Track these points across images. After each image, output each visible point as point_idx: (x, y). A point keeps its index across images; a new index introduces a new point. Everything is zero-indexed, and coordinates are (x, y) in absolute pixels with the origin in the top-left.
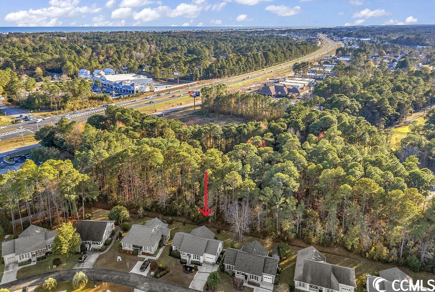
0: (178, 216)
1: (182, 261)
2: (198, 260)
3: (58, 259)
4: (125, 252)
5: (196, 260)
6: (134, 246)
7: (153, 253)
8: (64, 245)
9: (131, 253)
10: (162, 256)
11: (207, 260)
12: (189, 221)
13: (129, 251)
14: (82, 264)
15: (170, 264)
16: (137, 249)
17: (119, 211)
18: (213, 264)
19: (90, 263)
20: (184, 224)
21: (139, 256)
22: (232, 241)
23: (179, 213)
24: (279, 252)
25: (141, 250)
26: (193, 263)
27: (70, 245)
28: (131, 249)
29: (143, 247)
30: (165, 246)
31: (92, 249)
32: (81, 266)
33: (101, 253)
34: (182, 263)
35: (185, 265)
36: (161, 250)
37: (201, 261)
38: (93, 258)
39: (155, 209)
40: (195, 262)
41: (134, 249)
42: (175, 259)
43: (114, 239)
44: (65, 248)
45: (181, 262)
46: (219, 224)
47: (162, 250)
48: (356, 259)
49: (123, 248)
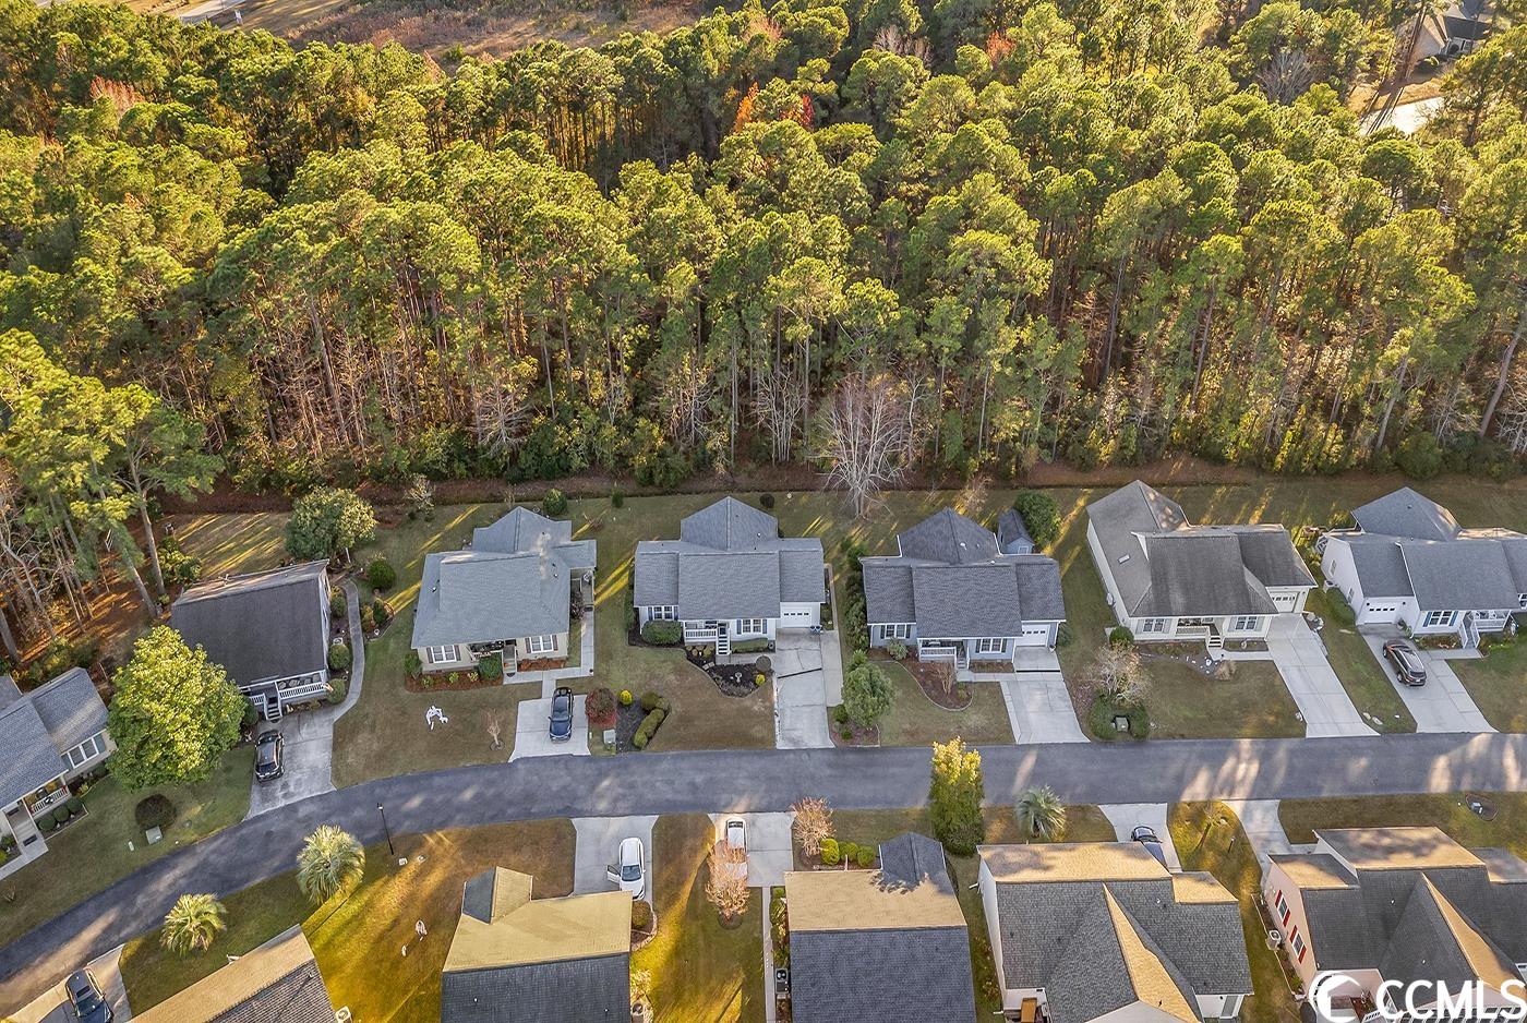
0: (575, 474)
1: (694, 653)
2: (760, 634)
3: (157, 800)
4: (441, 678)
5: (752, 634)
6: (474, 648)
7: (563, 652)
8: (180, 736)
9: (474, 677)
10: (603, 654)
11: (787, 622)
12: (631, 486)
13: (462, 673)
14: (279, 783)
15: (653, 676)
16: (492, 656)
17: (334, 513)
18: (814, 634)
19: (314, 770)
20: (617, 502)
21: (507, 681)
22: (829, 525)
23: (577, 462)
24: (1027, 527)
25: (511, 654)
26: (739, 648)
27: (204, 726)
28: (468, 659)
29: (521, 642)
30: (589, 609)
31: (284, 709)
32: (280, 794)
33: (338, 714)
34: (698, 661)
35: (712, 664)
36: (586, 630)
37: (771, 634)
38: (312, 745)
39: (463, 466)
40: (751, 647)
41: (483, 659)
42: (663, 653)
43: (357, 638)
44: (191, 751)
45: (689, 657)
46: (750, 475)
47: (592, 630)
48: (1245, 484)
49: (427, 668)
